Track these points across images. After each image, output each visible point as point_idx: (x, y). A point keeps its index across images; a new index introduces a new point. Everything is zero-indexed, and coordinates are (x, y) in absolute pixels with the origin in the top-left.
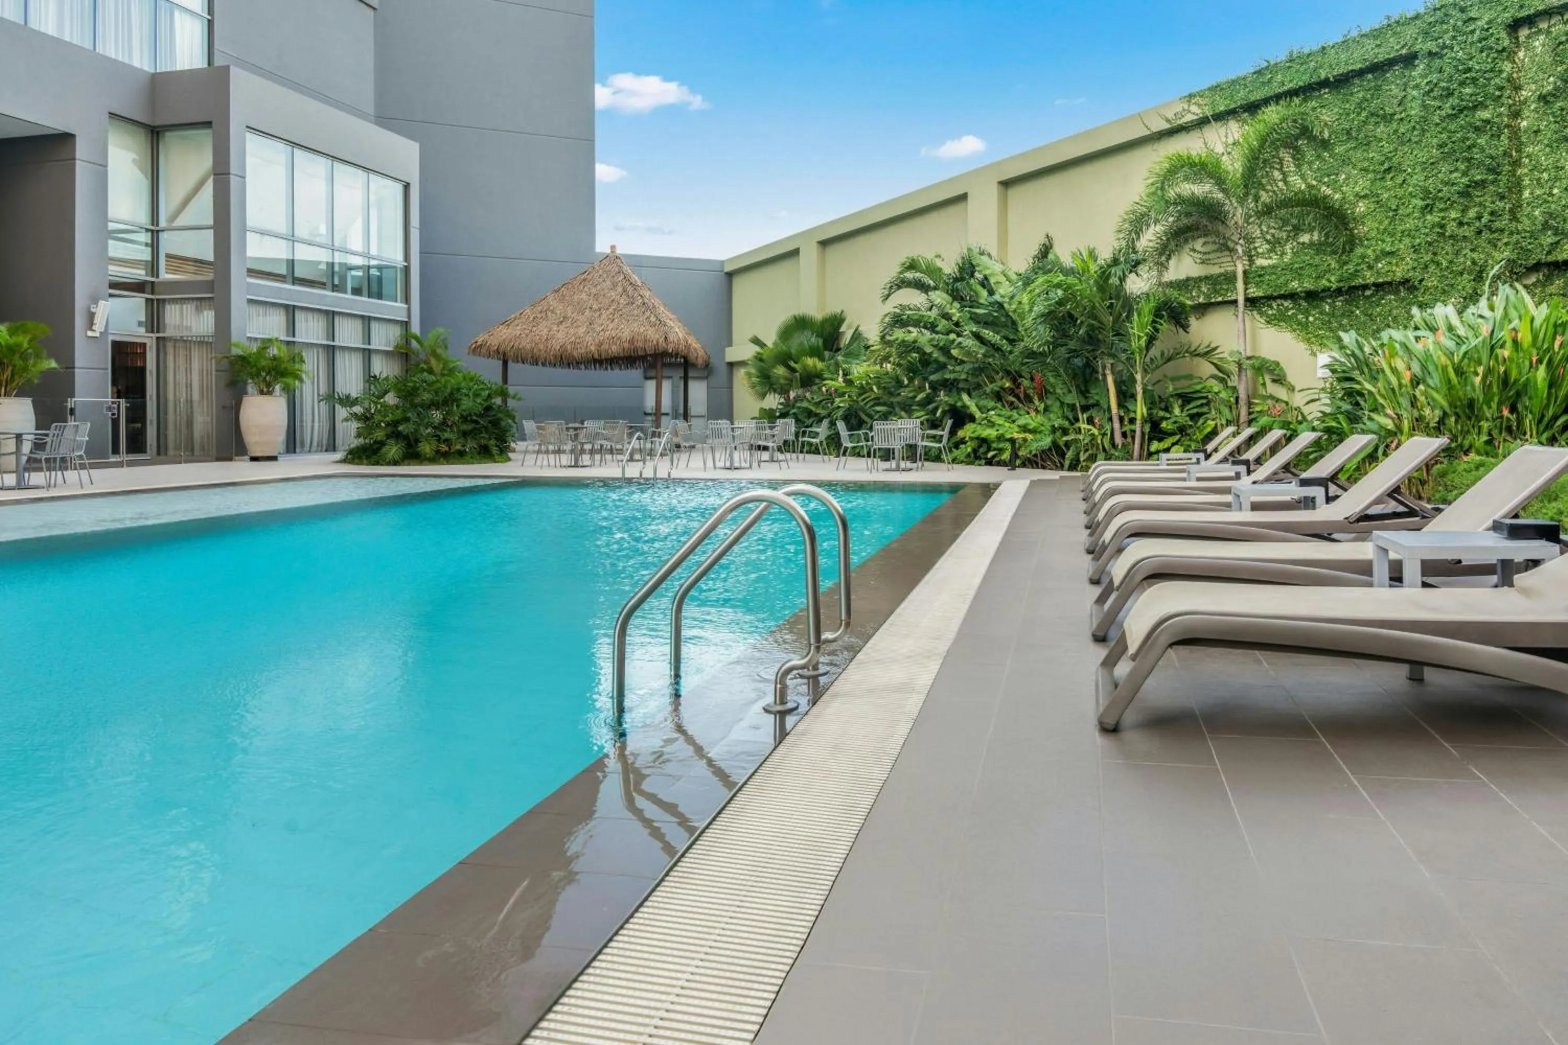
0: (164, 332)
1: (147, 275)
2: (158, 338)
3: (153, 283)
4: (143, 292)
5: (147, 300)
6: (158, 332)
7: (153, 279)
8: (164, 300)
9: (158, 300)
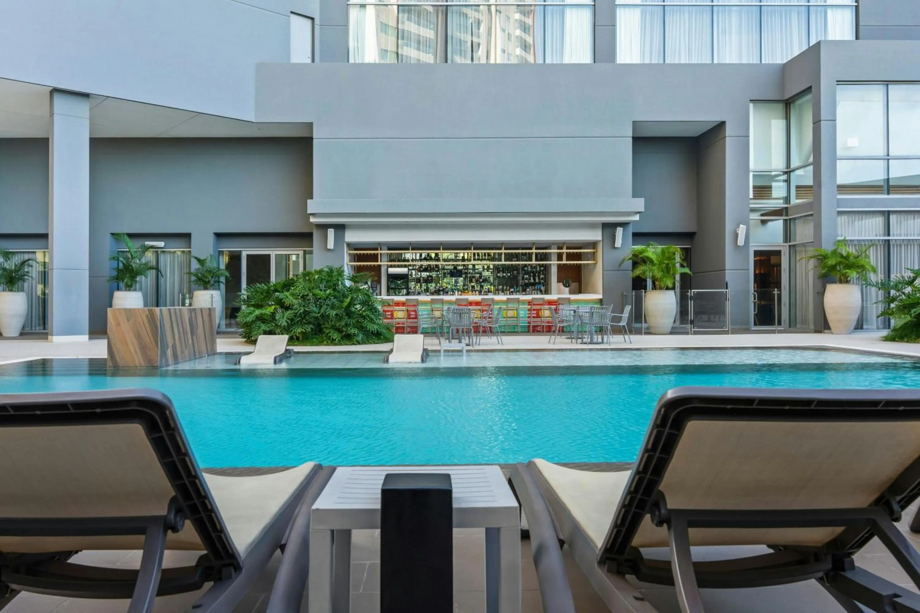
0: (795, 241)
1: (784, 203)
2: (790, 246)
3: (787, 208)
4: (782, 215)
5: (784, 220)
6: (790, 242)
7: (786, 206)
8: (795, 219)
9: (790, 219)
